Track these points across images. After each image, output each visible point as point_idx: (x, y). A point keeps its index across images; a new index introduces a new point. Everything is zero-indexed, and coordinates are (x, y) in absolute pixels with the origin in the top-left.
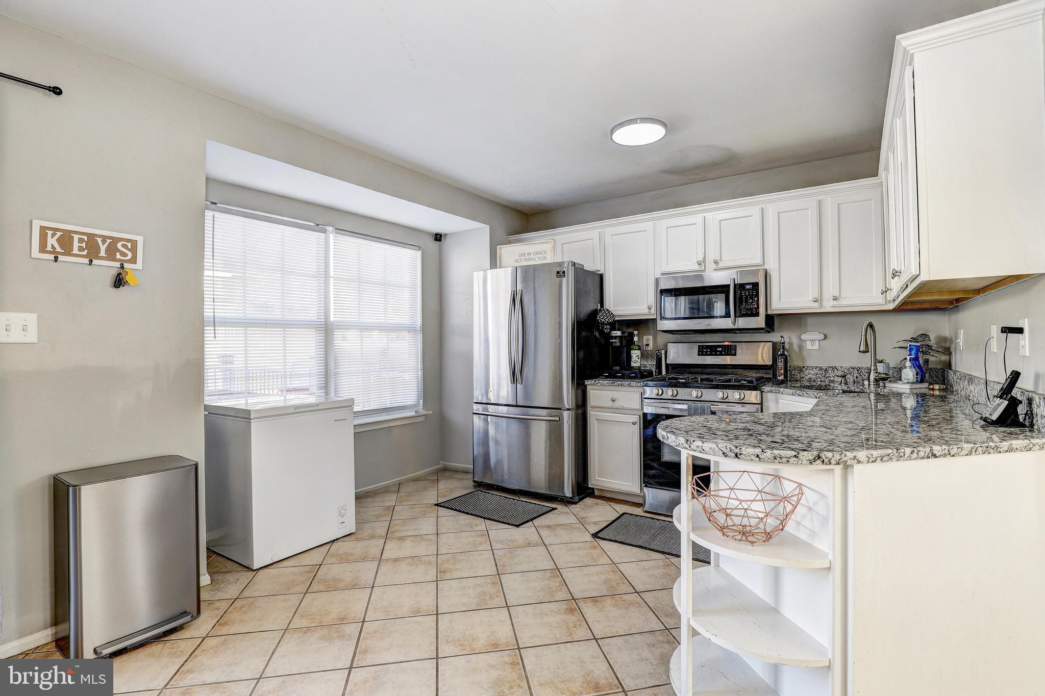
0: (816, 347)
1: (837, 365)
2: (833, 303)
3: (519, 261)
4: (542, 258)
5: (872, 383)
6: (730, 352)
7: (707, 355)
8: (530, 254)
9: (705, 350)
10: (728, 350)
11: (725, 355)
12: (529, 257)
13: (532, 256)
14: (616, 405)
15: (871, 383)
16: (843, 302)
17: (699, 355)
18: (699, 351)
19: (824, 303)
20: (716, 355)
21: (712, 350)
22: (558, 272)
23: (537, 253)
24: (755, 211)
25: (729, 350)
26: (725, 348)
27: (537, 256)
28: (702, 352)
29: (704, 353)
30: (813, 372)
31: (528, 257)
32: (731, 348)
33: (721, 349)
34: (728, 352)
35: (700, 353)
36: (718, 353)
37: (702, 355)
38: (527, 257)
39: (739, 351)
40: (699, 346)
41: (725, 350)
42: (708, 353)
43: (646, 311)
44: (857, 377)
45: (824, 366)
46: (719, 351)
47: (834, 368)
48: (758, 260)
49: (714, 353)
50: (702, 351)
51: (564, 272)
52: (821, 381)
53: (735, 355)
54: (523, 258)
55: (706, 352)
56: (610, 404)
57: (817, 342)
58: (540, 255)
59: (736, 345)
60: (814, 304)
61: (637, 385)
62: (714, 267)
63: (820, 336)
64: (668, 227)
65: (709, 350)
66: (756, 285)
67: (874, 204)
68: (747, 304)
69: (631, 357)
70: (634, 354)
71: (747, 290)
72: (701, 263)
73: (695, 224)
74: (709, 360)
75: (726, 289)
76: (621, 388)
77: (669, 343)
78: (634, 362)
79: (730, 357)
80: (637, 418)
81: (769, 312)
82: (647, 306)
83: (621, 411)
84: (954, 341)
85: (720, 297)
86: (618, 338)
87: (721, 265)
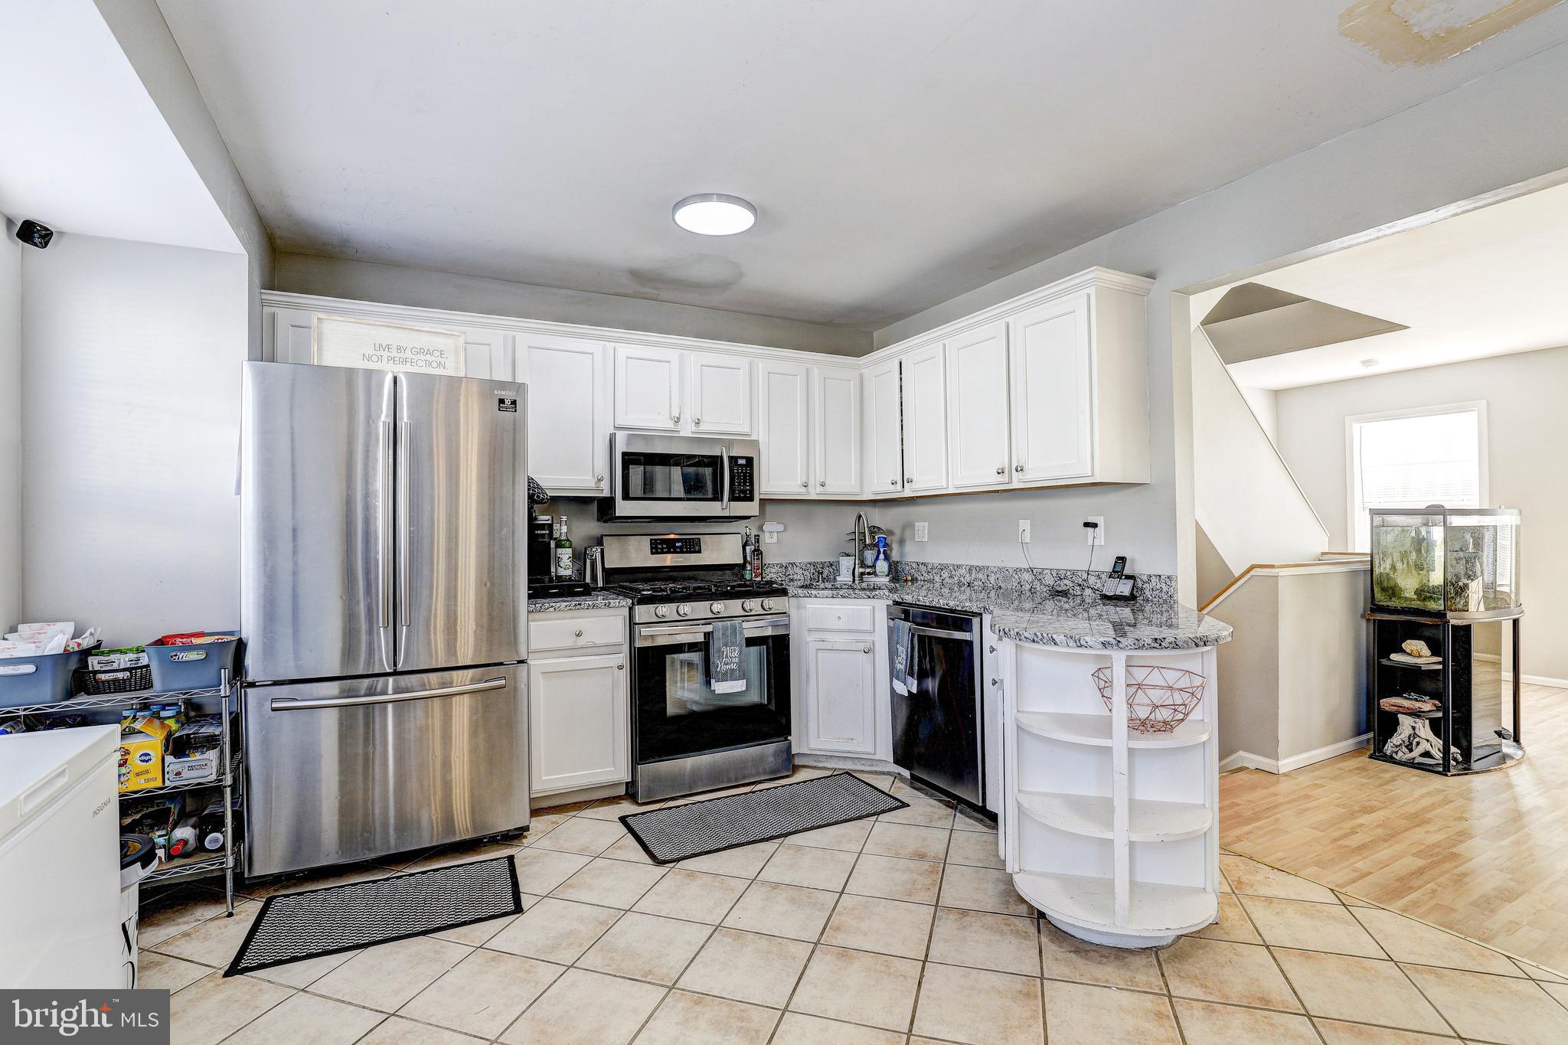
0: (775, 540)
1: (797, 561)
2: (819, 489)
3: (375, 358)
4: (434, 365)
5: (856, 579)
6: (694, 548)
7: (663, 553)
8: (399, 348)
9: (660, 546)
10: (690, 545)
11: (687, 552)
12: (402, 355)
13: (408, 354)
14: (581, 642)
16: (829, 489)
17: (652, 553)
18: (652, 548)
19: (811, 488)
20: (675, 552)
21: (669, 546)
22: (501, 401)
23: (421, 351)
24: (744, 362)
25: (692, 546)
26: (686, 542)
27: (422, 357)
28: (656, 548)
29: (659, 550)
30: (774, 571)
31: (399, 355)
32: (693, 542)
33: (680, 544)
34: (690, 548)
35: (654, 550)
36: (678, 550)
37: (657, 553)
38: (394, 353)
39: (704, 546)
40: (651, 540)
41: (686, 545)
42: (665, 550)
43: (592, 484)
45: (784, 562)
46: (678, 547)
47: (793, 564)
48: (746, 429)
49: (672, 550)
50: (659, 546)
51: (514, 402)
52: (782, 581)
53: (699, 552)
54: (385, 354)
55: (662, 549)
57: (774, 534)
58: (428, 357)
59: (699, 539)
60: (804, 490)
61: (621, 604)
62: (694, 428)
63: (781, 527)
64: (627, 358)
65: (665, 546)
66: (750, 461)
67: (853, 386)
68: (739, 484)
69: (558, 560)
70: (565, 555)
71: (740, 465)
72: (677, 420)
73: (669, 362)
74: (669, 560)
75: (715, 462)
76: (591, 612)
77: (605, 535)
78: (565, 569)
79: (693, 555)
80: (623, 658)
81: (762, 497)
82: (593, 476)
83: (589, 651)
84: (898, 532)
85: (708, 472)
86: (546, 527)
87: (703, 427)
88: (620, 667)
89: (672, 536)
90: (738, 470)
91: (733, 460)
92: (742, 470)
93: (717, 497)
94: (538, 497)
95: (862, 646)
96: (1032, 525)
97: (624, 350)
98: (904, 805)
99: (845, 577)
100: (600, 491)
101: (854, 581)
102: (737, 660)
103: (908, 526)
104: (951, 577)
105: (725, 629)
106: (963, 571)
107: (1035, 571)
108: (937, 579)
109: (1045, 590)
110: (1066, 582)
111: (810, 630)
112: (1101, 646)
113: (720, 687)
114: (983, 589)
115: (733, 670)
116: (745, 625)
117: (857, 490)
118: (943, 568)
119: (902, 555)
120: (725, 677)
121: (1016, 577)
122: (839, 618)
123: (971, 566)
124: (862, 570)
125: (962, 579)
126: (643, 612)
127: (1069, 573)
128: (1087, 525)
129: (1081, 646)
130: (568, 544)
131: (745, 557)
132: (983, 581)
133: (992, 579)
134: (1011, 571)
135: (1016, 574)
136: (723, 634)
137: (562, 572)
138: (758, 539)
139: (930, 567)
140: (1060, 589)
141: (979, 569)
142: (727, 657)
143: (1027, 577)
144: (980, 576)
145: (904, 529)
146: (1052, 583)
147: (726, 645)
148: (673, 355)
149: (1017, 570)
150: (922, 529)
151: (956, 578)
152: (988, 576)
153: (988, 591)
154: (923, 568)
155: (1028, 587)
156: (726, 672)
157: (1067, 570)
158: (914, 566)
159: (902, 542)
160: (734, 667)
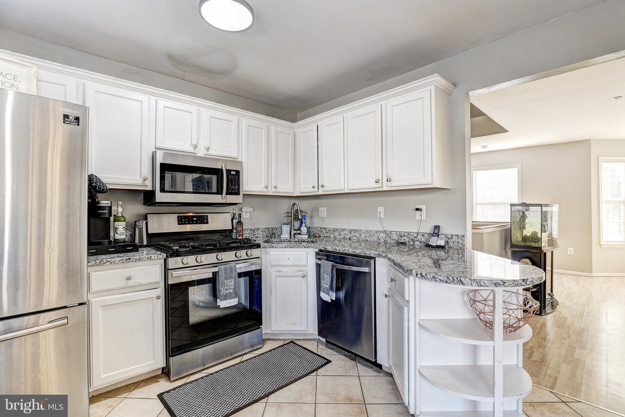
0: (248, 216)
1: (259, 227)
2: (274, 190)
6: (204, 221)
7: (185, 224)
9: (184, 220)
11: (200, 223)
14: (131, 283)
15: (292, 236)
16: (279, 190)
17: (179, 224)
18: (178, 221)
19: (269, 189)
20: (193, 223)
21: (188, 220)
22: (66, 117)
24: (234, 118)
25: (202, 220)
28: (181, 221)
29: (183, 222)
30: (247, 232)
32: (203, 218)
33: (196, 219)
35: (180, 223)
36: (195, 222)
37: (182, 224)
39: (210, 220)
40: (178, 216)
41: (199, 219)
42: (187, 222)
44: (268, 234)
45: (253, 227)
46: (195, 220)
47: (257, 229)
48: (235, 155)
49: (191, 222)
50: (182, 220)
53: (207, 223)
55: (185, 221)
56: (123, 283)
57: (248, 213)
59: (207, 216)
60: (266, 190)
61: (159, 257)
62: (205, 152)
63: (251, 210)
64: (165, 107)
65: (186, 220)
66: (238, 172)
67: (291, 138)
68: (232, 185)
69: (116, 229)
70: (121, 226)
71: (232, 175)
72: (196, 147)
73: (191, 113)
74: (188, 228)
75: (217, 172)
76: (137, 263)
77: (149, 214)
78: (120, 235)
79: (204, 225)
80: (160, 291)
81: (244, 193)
82: (141, 177)
83: (137, 289)
84: (309, 213)
85: (214, 178)
86: (107, 208)
87: (211, 152)
88: (158, 298)
89: (191, 214)
90: (231, 177)
91: (229, 171)
92: (233, 177)
93: (219, 192)
94: (99, 188)
95: (301, 274)
96: (384, 209)
97: (162, 103)
98: (329, 362)
99: (285, 235)
100: (146, 187)
101: (291, 237)
102: (233, 287)
103: (316, 209)
104: (339, 235)
105: (226, 269)
106: (346, 232)
107: (387, 232)
108: (332, 236)
109: (393, 242)
110: (404, 238)
111: (272, 266)
112: (494, 285)
113: (223, 304)
114: (358, 241)
115: (230, 293)
116: (238, 266)
117: (292, 191)
118: (335, 230)
119: (312, 223)
120: (226, 297)
121: (376, 235)
122: (289, 259)
123: (351, 230)
124: (295, 232)
125: (346, 236)
126: (173, 262)
127: (406, 234)
128: (417, 209)
129: (481, 286)
130: (123, 219)
131: (233, 226)
132: (358, 237)
133: (363, 236)
134: (373, 232)
135: (376, 233)
136: (225, 273)
137: (118, 237)
138: (240, 216)
139: (328, 230)
140: (401, 241)
141: (355, 231)
142: (227, 286)
143: (382, 235)
144: (356, 234)
145: (313, 211)
146: (396, 238)
147: (227, 279)
148: (193, 109)
149: (377, 232)
150: (323, 211)
151: (342, 236)
152: (360, 235)
153: (360, 242)
154: (324, 231)
155: (383, 240)
156: (227, 295)
157: (405, 232)
158: (319, 229)
159: (312, 217)
160: (231, 291)
